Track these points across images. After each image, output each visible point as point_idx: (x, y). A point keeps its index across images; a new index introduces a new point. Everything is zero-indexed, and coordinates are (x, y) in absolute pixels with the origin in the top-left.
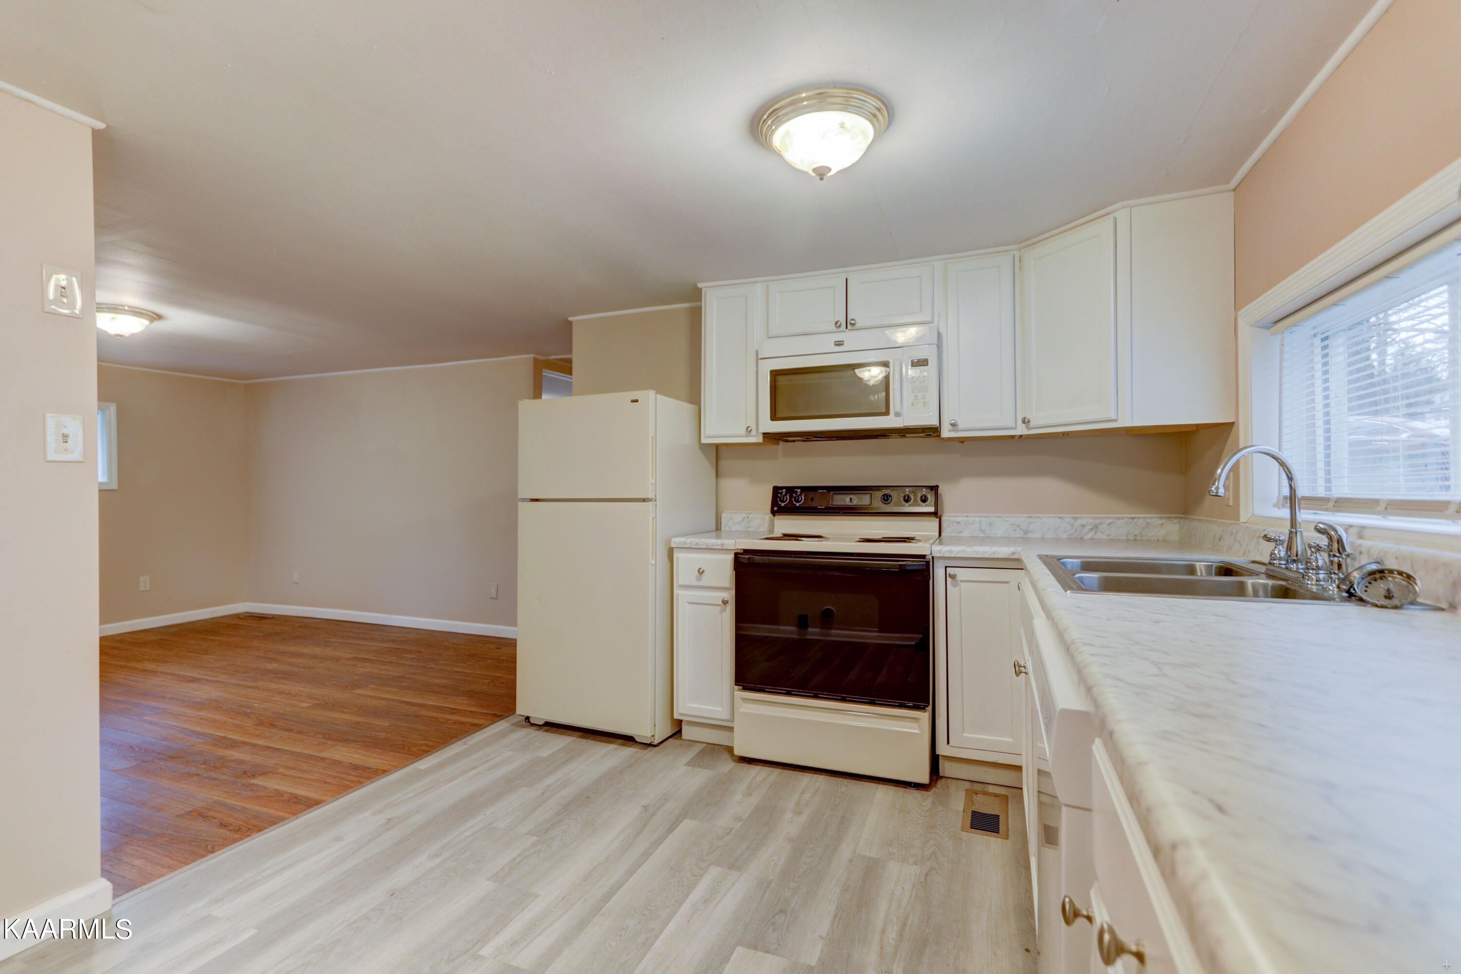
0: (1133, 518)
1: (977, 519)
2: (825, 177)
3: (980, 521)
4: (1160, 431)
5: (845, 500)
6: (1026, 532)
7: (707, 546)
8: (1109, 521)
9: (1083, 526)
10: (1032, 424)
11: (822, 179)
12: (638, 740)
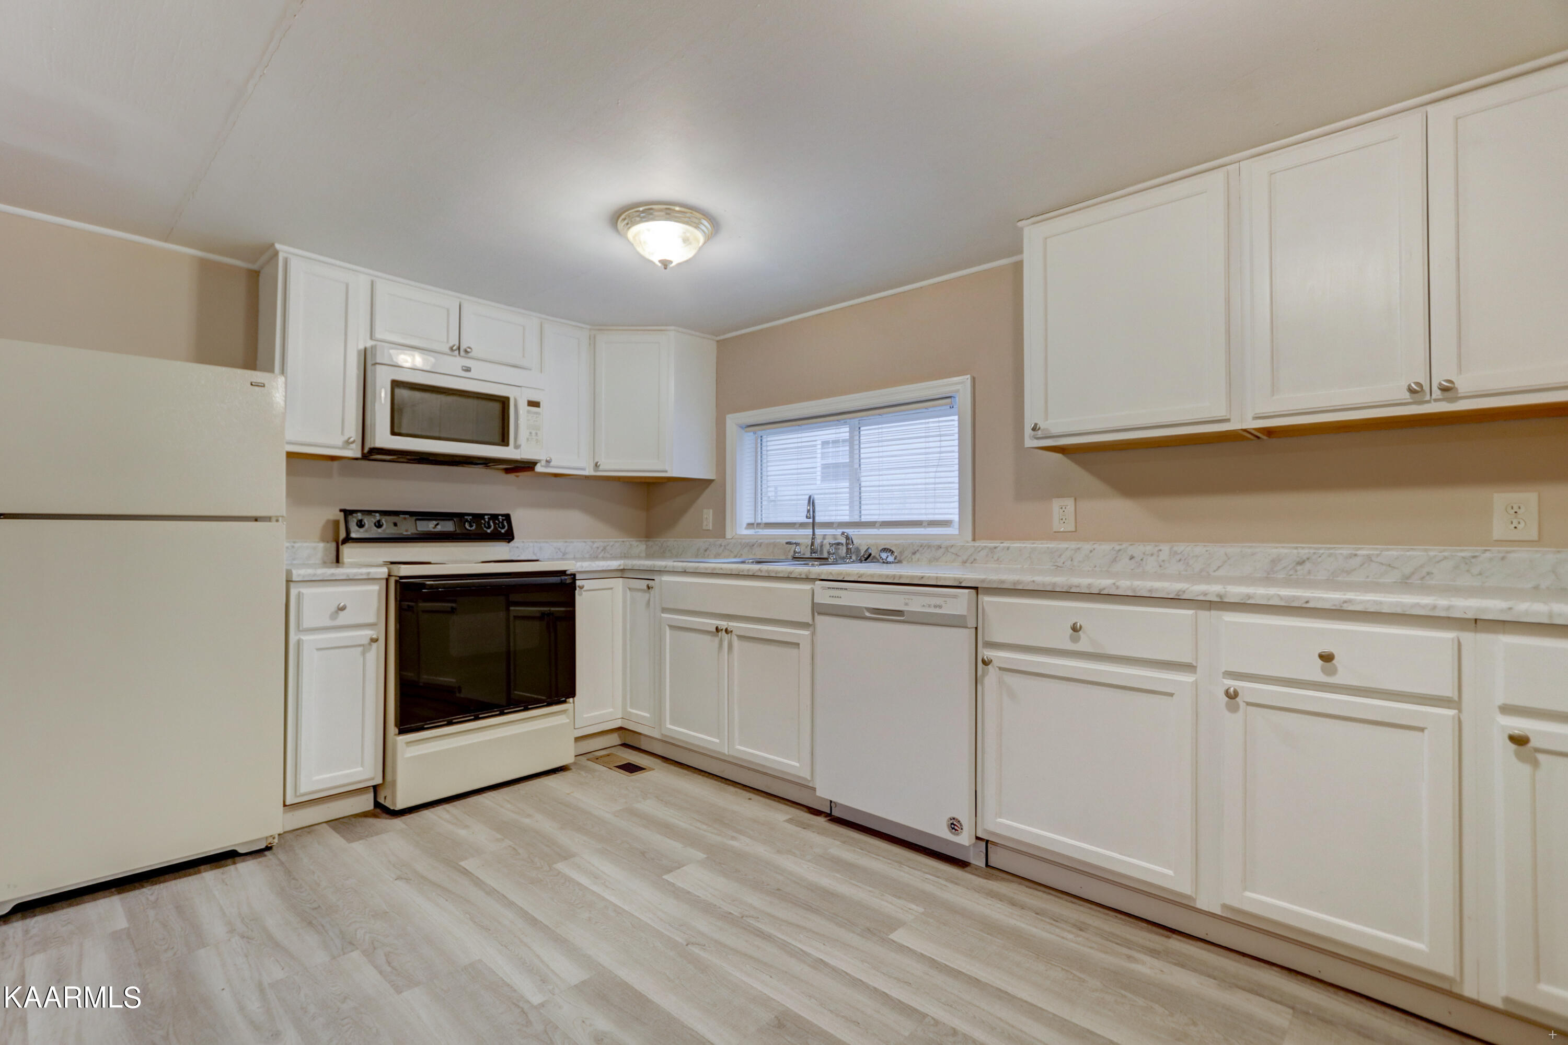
0: (623, 541)
1: (531, 544)
2: (668, 267)
3: (533, 546)
4: (643, 481)
5: (448, 526)
6: (564, 554)
7: (348, 576)
8: (612, 544)
9: (598, 548)
10: (601, 468)
11: (665, 268)
12: (241, 850)
